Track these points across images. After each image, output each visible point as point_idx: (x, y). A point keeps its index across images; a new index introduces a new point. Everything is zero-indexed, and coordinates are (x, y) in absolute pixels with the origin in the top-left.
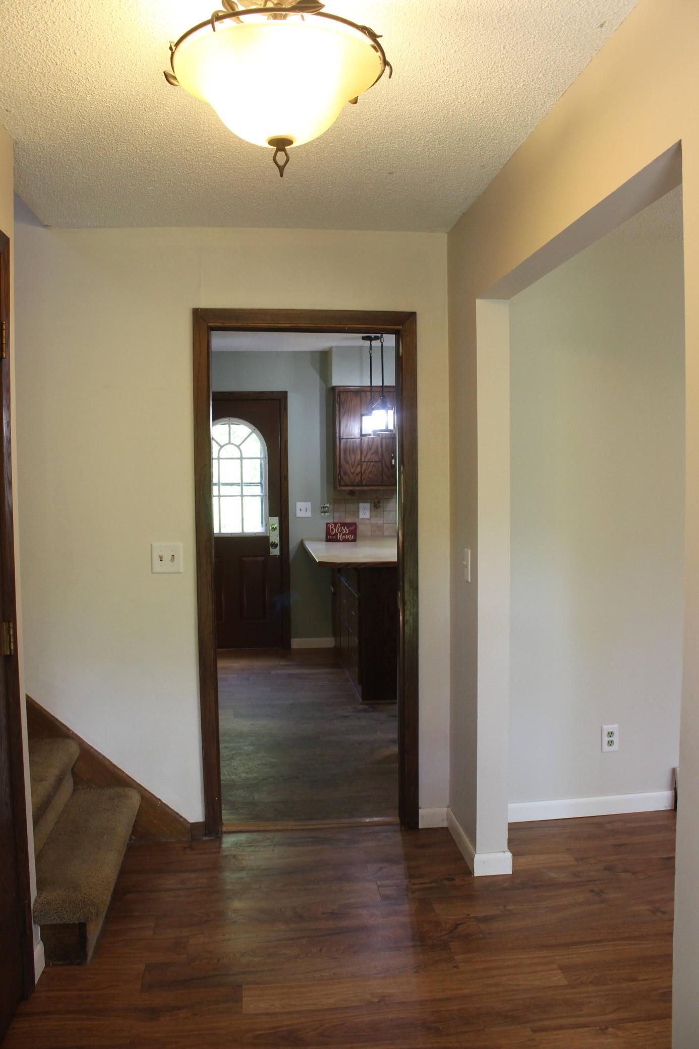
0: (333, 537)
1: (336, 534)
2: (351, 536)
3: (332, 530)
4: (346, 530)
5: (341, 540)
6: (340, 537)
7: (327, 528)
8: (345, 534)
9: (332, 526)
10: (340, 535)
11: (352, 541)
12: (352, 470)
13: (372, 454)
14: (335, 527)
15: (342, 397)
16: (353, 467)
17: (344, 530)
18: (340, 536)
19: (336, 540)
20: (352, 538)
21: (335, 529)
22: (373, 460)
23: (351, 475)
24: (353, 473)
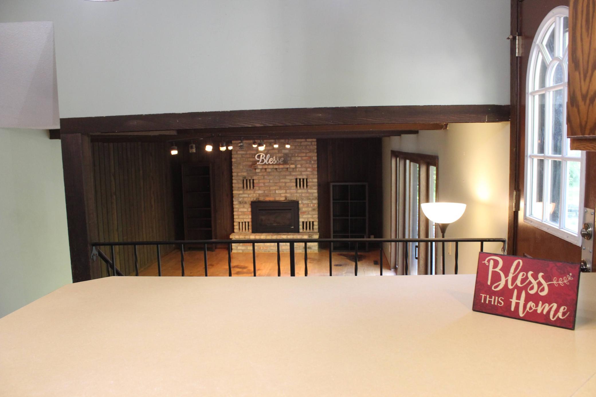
0: (495, 300)
1: (506, 293)
2: (555, 306)
3: (496, 277)
4: (540, 284)
5: (521, 314)
6: (517, 304)
7: (482, 270)
8: (536, 298)
9: (496, 263)
10: (518, 298)
11: (559, 324)
17: (534, 283)
19: (508, 313)
20: (560, 315)
21: (506, 276)
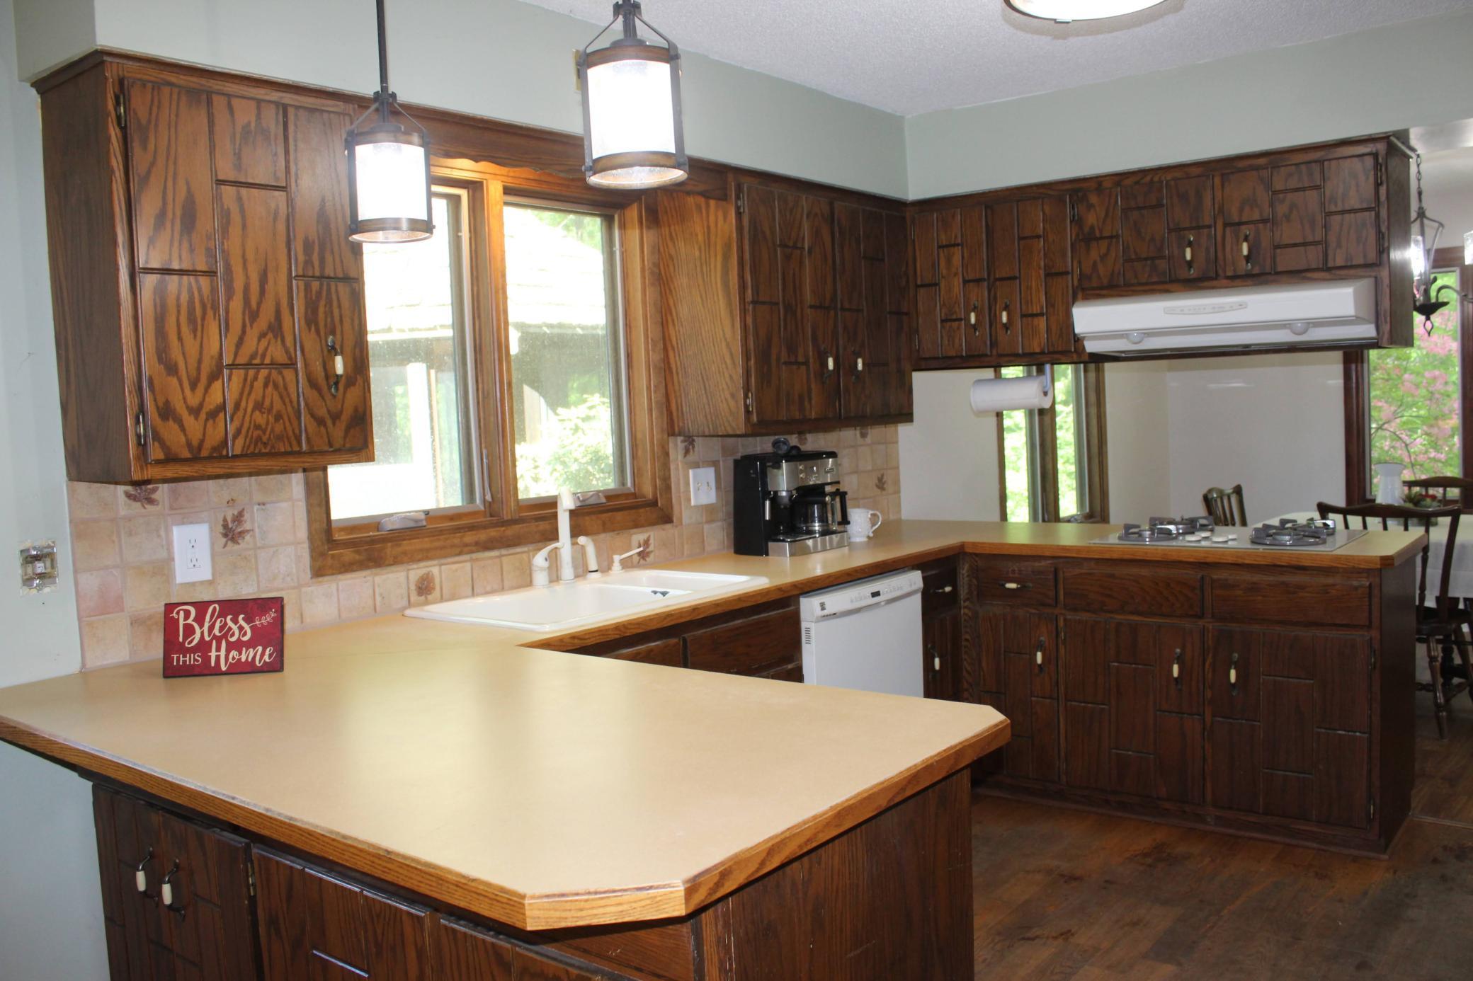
0: (190, 659)
1: (204, 647)
2: (260, 649)
3: (189, 631)
4: (241, 628)
5: (224, 668)
6: (218, 657)
7: (170, 625)
8: (238, 646)
9: (187, 614)
10: (218, 649)
12: (194, 400)
13: (262, 335)
14: (200, 620)
15: (140, 102)
16: (193, 386)
17: (235, 628)
18: (219, 655)
19: (207, 671)
20: (266, 658)
21: (201, 626)
22: (267, 361)
23: (189, 420)
24: (195, 411)
